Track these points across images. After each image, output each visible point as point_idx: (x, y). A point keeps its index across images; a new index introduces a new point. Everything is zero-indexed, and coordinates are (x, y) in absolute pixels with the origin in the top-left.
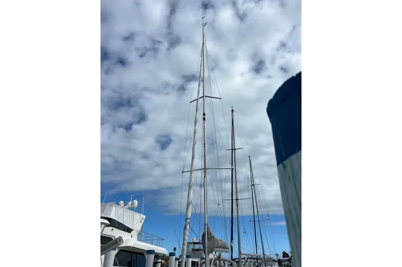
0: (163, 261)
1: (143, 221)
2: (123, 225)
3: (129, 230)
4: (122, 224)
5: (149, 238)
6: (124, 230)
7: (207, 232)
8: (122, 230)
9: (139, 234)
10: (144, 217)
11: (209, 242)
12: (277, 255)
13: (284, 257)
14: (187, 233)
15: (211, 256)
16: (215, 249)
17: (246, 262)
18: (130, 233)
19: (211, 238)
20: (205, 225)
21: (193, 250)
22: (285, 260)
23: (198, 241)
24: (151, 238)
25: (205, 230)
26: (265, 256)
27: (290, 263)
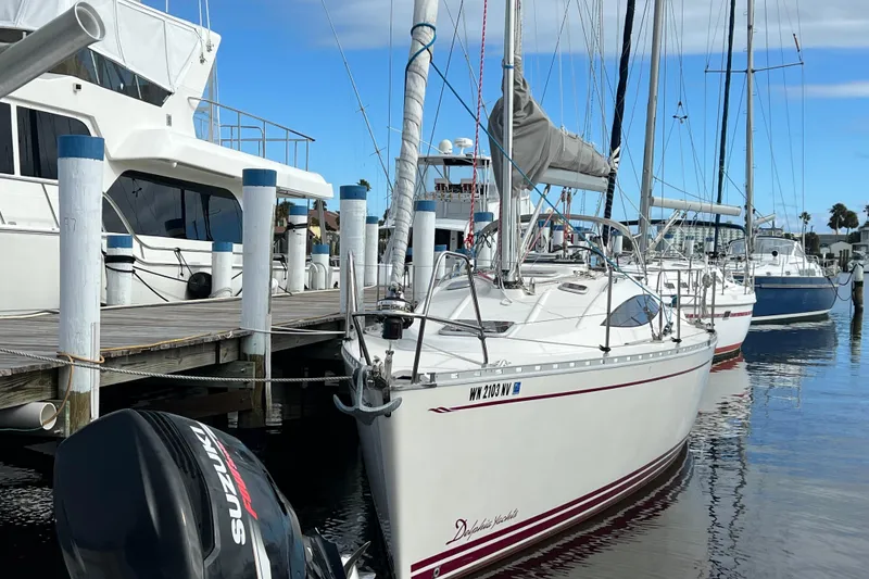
0: (316, 231)
1: (211, 57)
2: (123, 68)
3: (153, 94)
4: (115, 65)
5: (244, 133)
6: (130, 91)
7: (517, 98)
8: (119, 91)
9: (199, 111)
10: (216, 39)
11: (520, 142)
12: (806, 216)
13: (833, 225)
14: (420, 87)
15: (528, 204)
16: (548, 174)
17: (668, 236)
18: (160, 104)
19: (530, 124)
20: (506, 67)
21: (440, 187)
22: (839, 239)
23: (462, 155)
24: (257, 134)
25: (504, 88)
26: (753, 218)
27: (854, 248)
